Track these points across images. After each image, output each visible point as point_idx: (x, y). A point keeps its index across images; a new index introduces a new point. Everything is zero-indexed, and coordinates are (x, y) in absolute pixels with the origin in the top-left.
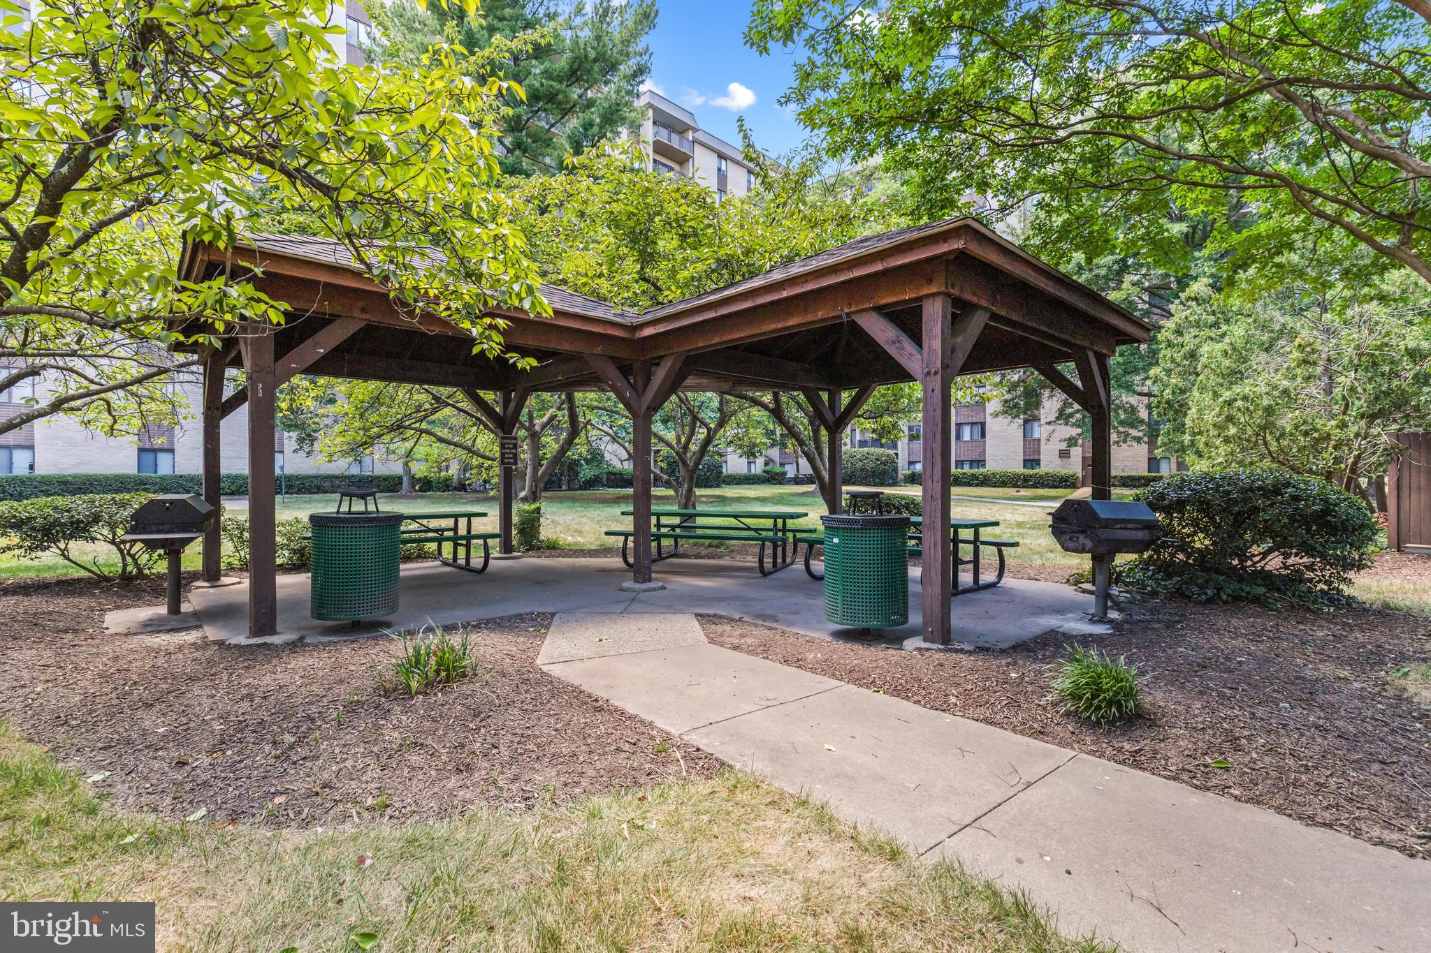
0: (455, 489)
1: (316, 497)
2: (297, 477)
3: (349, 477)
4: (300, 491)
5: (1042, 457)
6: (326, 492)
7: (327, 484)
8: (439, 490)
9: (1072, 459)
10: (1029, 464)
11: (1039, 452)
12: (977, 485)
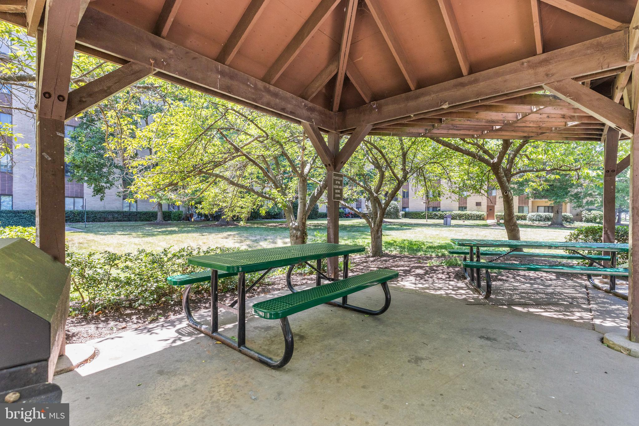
0: (183, 219)
1: (104, 224)
2: (92, 212)
3: (123, 212)
4: (94, 221)
5: (468, 205)
6: (109, 221)
7: (110, 217)
8: (175, 220)
9: (482, 206)
10: (461, 209)
11: (466, 203)
12: (437, 219)
